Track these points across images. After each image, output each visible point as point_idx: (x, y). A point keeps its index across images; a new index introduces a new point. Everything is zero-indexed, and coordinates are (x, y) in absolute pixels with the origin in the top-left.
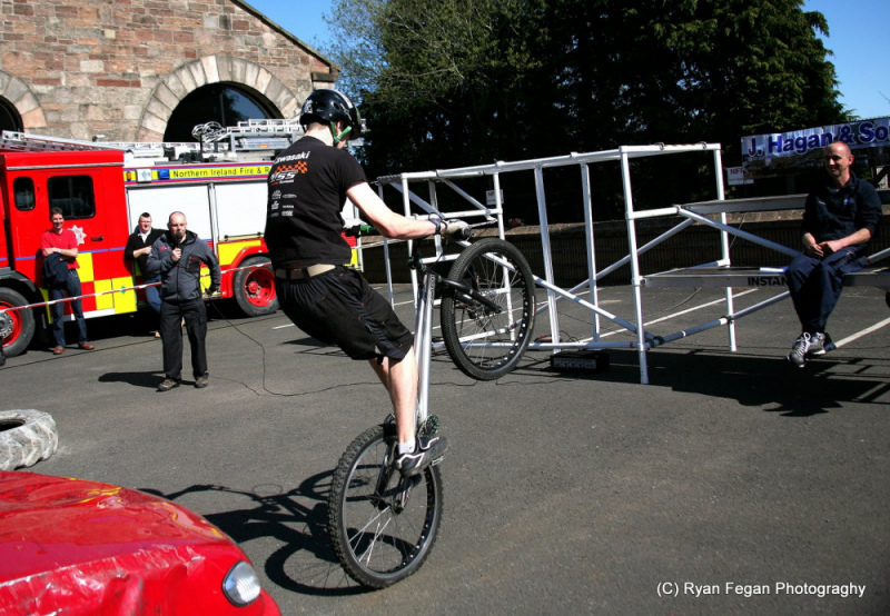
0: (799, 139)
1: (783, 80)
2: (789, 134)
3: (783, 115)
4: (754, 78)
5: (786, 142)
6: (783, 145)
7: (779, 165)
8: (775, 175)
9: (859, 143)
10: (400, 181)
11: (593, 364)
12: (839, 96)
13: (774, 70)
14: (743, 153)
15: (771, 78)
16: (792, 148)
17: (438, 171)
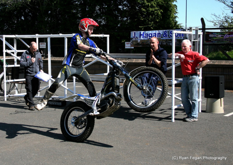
0: (150, 34)
1: (155, 10)
2: (147, 32)
3: (154, 23)
4: (145, 9)
5: (145, 34)
6: (144, 35)
7: (142, 43)
8: (141, 46)
9: (169, 37)
10: (2, 37)
11: (60, 104)
12: (177, 18)
13: (152, 6)
14: (131, 37)
15: (151, 9)
16: (147, 37)
17: (16, 35)
